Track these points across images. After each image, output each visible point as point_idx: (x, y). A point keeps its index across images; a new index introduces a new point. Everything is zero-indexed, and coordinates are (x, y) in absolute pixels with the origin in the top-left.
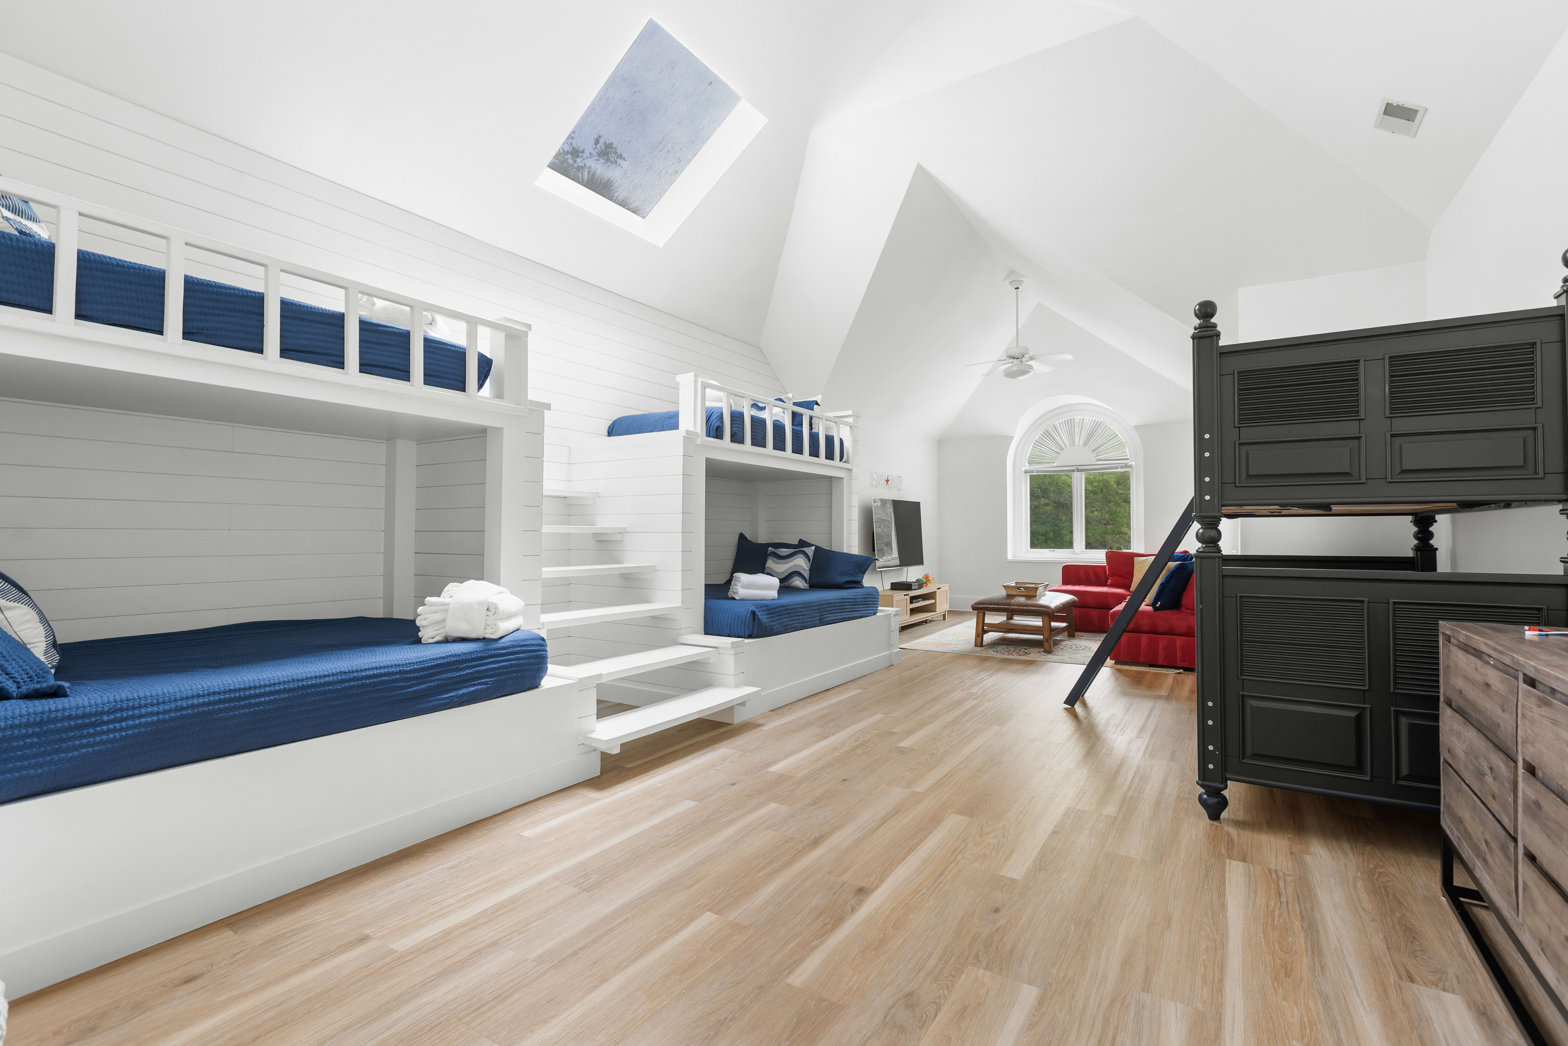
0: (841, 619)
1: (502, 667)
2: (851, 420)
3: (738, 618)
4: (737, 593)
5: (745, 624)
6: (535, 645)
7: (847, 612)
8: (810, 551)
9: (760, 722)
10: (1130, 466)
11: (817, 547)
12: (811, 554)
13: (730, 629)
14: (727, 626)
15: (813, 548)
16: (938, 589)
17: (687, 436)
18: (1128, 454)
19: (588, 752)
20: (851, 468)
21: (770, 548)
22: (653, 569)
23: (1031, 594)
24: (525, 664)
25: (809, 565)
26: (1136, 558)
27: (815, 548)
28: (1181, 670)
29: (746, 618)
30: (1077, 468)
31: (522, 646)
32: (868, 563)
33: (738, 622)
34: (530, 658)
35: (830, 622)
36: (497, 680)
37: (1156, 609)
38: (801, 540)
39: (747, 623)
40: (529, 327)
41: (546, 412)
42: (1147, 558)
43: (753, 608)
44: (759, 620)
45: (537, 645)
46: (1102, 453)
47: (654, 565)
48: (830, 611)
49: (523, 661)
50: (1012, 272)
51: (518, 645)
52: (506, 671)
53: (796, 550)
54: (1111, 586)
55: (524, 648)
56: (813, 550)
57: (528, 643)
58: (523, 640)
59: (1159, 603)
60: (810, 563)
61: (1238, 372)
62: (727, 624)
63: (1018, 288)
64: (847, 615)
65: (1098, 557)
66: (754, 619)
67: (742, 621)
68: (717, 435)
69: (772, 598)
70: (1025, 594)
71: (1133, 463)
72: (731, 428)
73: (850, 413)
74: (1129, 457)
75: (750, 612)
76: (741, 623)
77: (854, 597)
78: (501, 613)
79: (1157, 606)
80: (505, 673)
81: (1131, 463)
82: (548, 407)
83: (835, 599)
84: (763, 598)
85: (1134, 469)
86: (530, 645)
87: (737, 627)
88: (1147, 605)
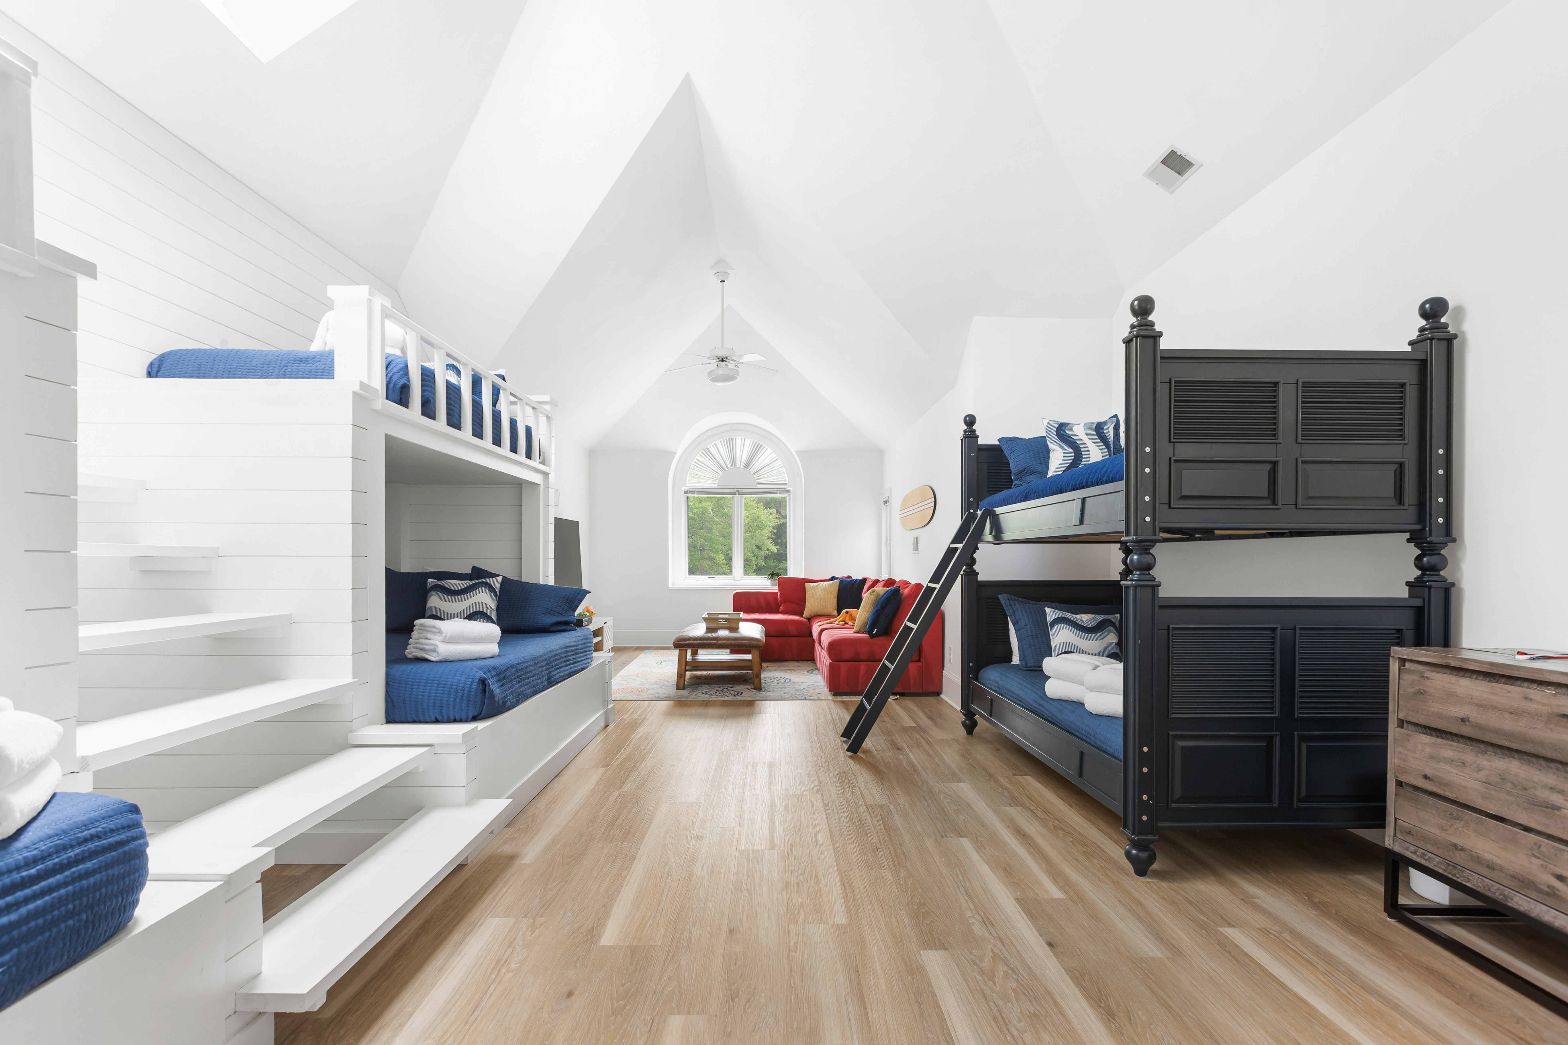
0: (567, 675)
1: (30, 917)
2: (547, 407)
3: (456, 692)
4: (434, 651)
5: (468, 701)
6: (118, 829)
7: (570, 664)
8: (496, 583)
9: (508, 849)
10: (789, 492)
11: (503, 577)
12: (497, 587)
13: (441, 710)
14: (434, 706)
15: (500, 579)
16: (605, 623)
17: (361, 392)
18: (787, 479)
19: (248, 1024)
20: (548, 471)
21: (430, 580)
22: (288, 621)
23: (734, 625)
24: (96, 887)
25: (495, 601)
26: (807, 584)
27: (503, 579)
28: (898, 696)
29: (470, 691)
30: (738, 491)
31: (86, 840)
32: (579, 597)
33: (455, 699)
34: (108, 866)
35: (558, 681)
36: (19, 955)
37: (872, 636)
38: (474, 568)
39: (471, 699)
40: (34, 64)
41: (83, 283)
42: (818, 583)
43: (481, 674)
44: (491, 692)
45: (123, 828)
46: (765, 475)
47: (289, 613)
48: (556, 665)
49: (92, 880)
50: (720, 261)
51: (74, 843)
52: (45, 921)
53: (474, 582)
54: (783, 613)
55: (91, 846)
56: (500, 581)
57: (99, 829)
58: (85, 826)
59: (876, 630)
60: (497, 599)
61: (1175, 381)
62: (434, 703)
63: (724, 281)
64: (571, 668)
65: (763, 584)
66: (484, 691)
67: (462, 697)
68: (401, 398)
69: (490, 655)
70: (726, 626)
71: (792, 489)
72: (423, 391)
73: (547, 398)
74: (787, 482)
75: (477, 680)
76: (462, 699)
77: (575, 644)
78: (16, 769)
79: (874, 633)
80: (40, 930)
81: (789, 488)
82: (90, 270)
83: (560, 649)
84: (476, 656)
85: (792, 496)
86: (105, 833)
87: (454, 706)
88: (856, 633)
